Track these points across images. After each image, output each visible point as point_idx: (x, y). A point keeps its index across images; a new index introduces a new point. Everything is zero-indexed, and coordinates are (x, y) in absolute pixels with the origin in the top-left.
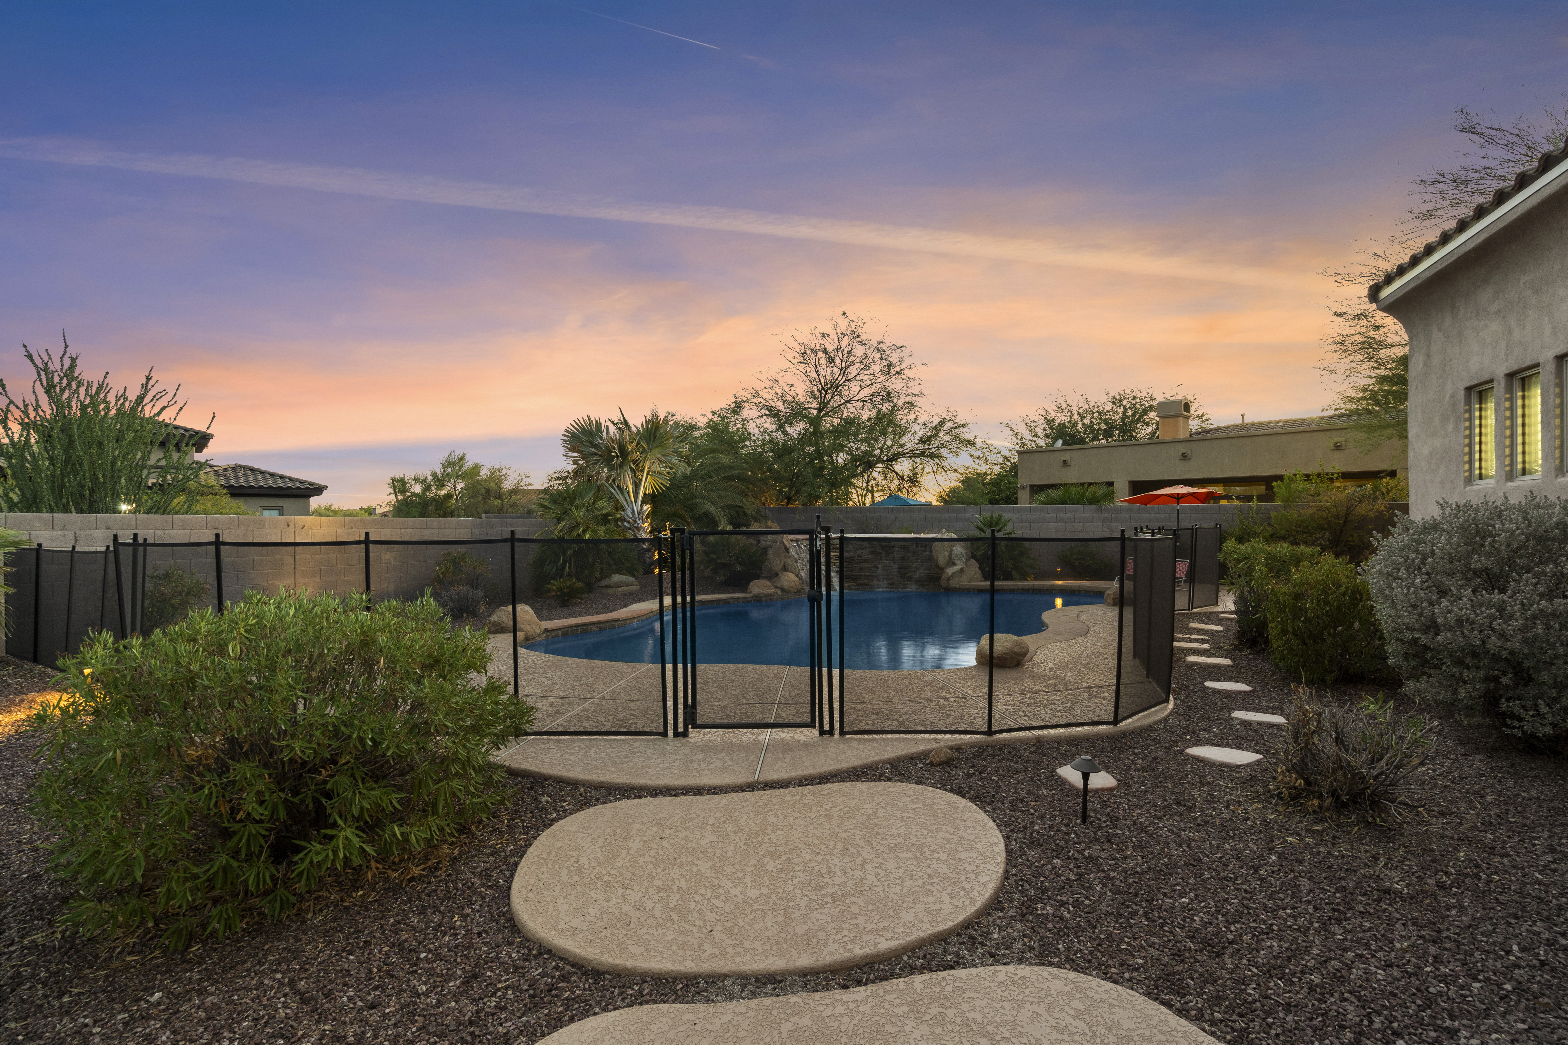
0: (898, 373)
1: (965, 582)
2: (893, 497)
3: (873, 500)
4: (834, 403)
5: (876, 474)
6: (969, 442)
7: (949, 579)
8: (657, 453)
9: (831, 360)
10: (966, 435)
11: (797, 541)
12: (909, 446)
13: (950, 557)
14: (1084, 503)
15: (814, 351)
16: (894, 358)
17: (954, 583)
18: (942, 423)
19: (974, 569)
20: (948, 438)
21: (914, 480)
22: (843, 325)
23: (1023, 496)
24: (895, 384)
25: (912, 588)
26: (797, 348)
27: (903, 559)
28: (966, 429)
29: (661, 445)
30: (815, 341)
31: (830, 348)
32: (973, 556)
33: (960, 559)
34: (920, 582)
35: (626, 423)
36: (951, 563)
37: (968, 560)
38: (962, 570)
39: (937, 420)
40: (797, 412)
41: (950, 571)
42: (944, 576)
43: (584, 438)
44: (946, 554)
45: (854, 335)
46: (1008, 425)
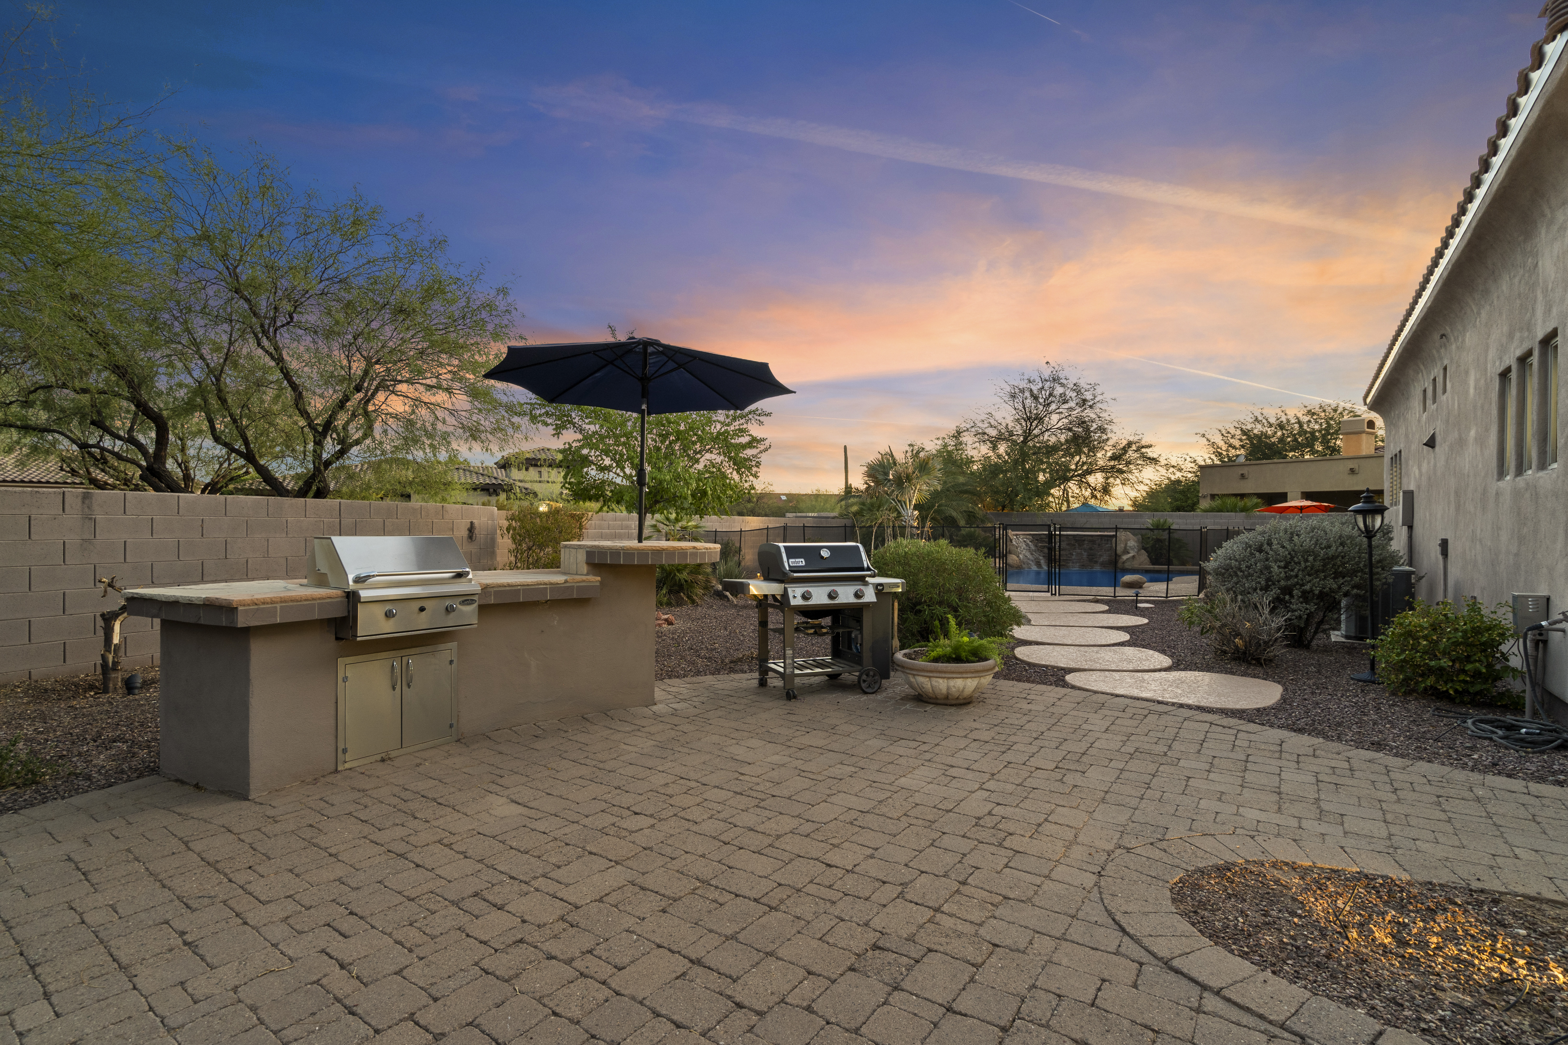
0: (1091, 407)
1: (1136, 565)
2: (1085, 504)
3: (1068, 506)
4: (1036, 432)
5: (1073, 486)
6: (1154, 459)
7: (1124, 563)
8: (925, 478)
9: (1036, 398)
10: (1150, 453)
11: (1016, 535)
12: (1101, 463)
13: (1125, 548)
14: (1236, 512)
15: (1022, 391)
16: (1088, 396)
17: (1128, 565)
18: (1130, 444)
19: (1144, 557)
20: (1136, 455)
21: (1106, 490)
22: (1046, 374)
23: (1204, 504)
24: (1089, 414)
25: (1097, 568)
26: (1008, 389)
27: (1091, 549)
28: (1151, 449)
29: (929, 473)
30: (1023, 385)
31: (1035, 389)
32: (1145, 549)
33: (1133, 549)
34: (1103, 564)
35: (892, 456)
36: (1126, 552)
37: (1139, 550)
38: (1134, 556)
39: (1125, 443)
40: (1005, 436)
41: (1125, 557)
42: (1121, 561)
43: (880, 470)
44: (1123, 545)
45: (1055, 380)
46: (1204, 436)
